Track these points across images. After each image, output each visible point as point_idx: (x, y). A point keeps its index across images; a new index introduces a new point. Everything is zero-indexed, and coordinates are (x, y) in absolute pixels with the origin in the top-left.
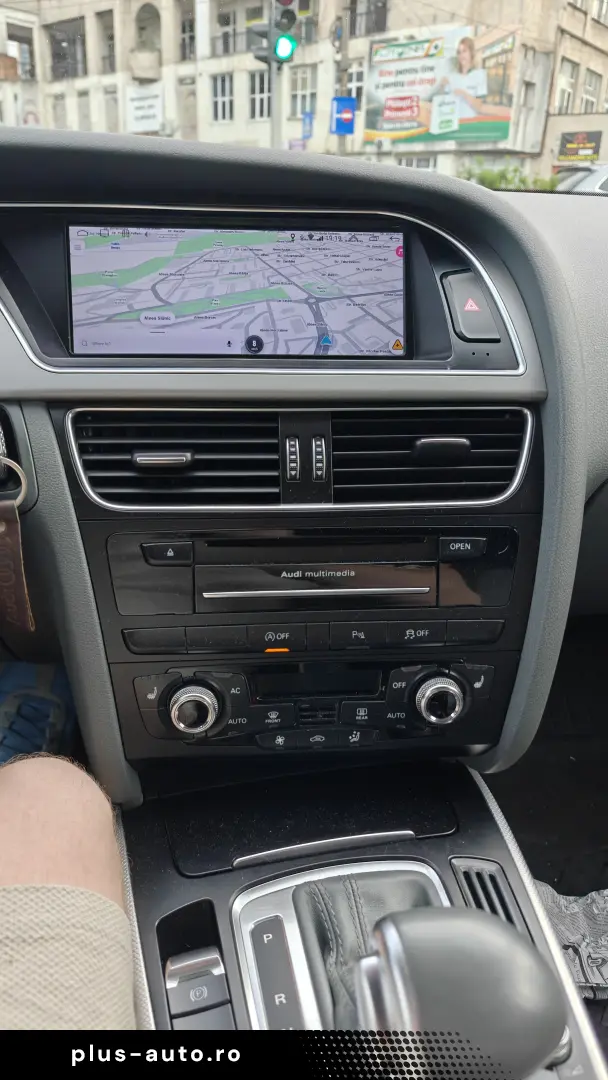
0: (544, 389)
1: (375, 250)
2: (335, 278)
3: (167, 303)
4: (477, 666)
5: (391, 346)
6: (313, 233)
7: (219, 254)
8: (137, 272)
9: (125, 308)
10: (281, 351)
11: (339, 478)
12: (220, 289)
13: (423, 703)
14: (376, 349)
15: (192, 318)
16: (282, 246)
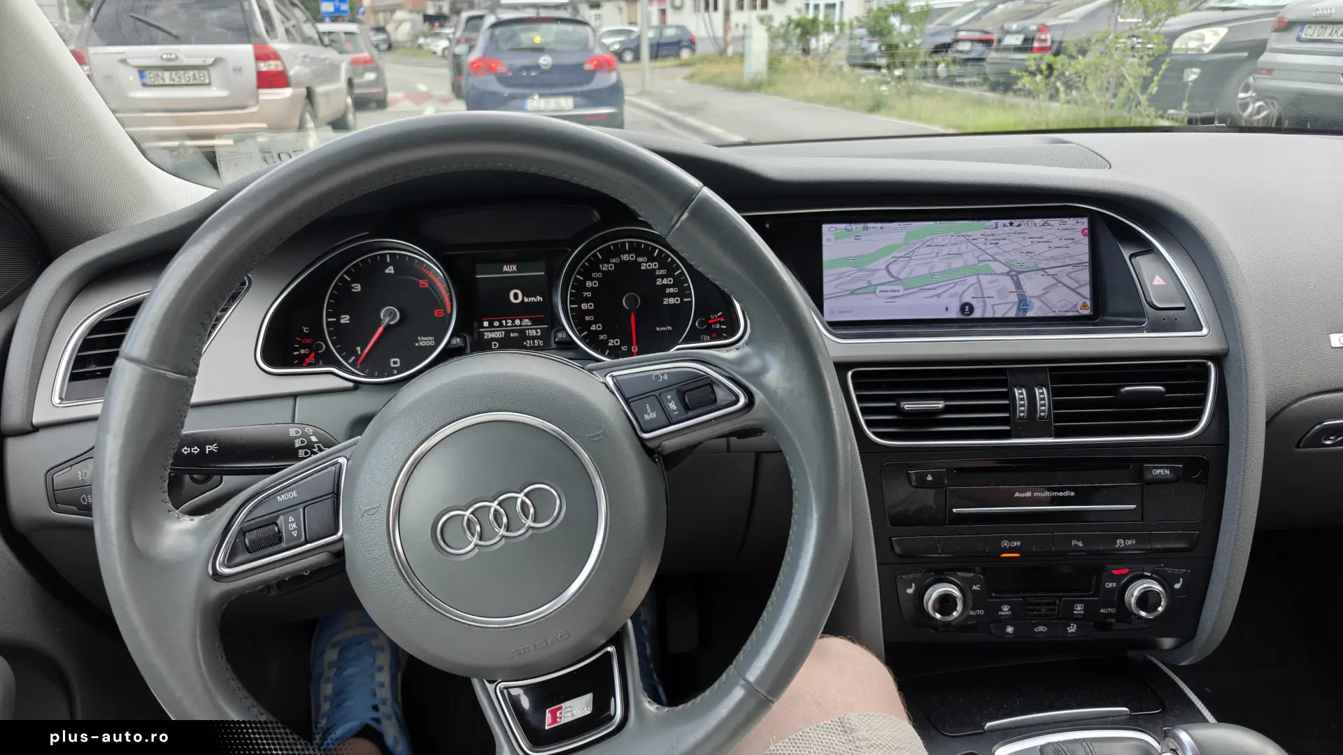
0: (1225, 347)
1: (1065, 231)
2: (1032, 255)
3: (898, 279)
4: (1176, 571)
5: (1079, 308)
6: (1013, 221)
7: (939, 240)
8: (876, 256)
9: (865, 284)
10: (989, 315)
11: (1058, 418)
12: (940, 266)
13: (1133, 601)
14: (1065, 309)
15: (918, 289)
16: (988, 232)
